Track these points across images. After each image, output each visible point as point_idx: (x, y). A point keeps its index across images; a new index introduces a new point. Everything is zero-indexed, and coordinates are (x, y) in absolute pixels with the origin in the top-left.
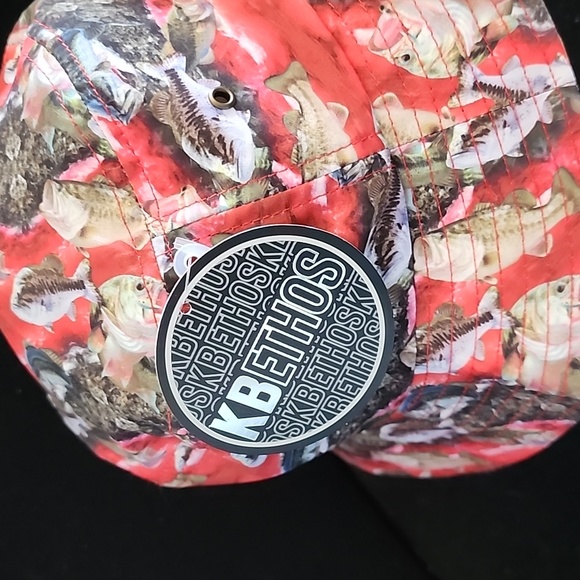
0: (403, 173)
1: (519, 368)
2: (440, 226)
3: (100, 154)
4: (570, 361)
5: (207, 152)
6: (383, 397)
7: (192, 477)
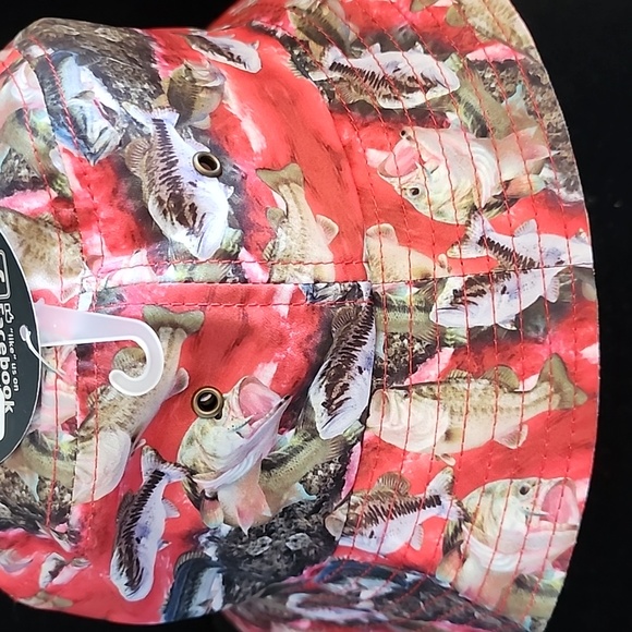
0: (379, 313)
1: (457, 571)
2: (407, 383)
3: (54, 189)
4: (516, 577)
5: (174, 218)
6: (297, 561)
7: (56, 599)
